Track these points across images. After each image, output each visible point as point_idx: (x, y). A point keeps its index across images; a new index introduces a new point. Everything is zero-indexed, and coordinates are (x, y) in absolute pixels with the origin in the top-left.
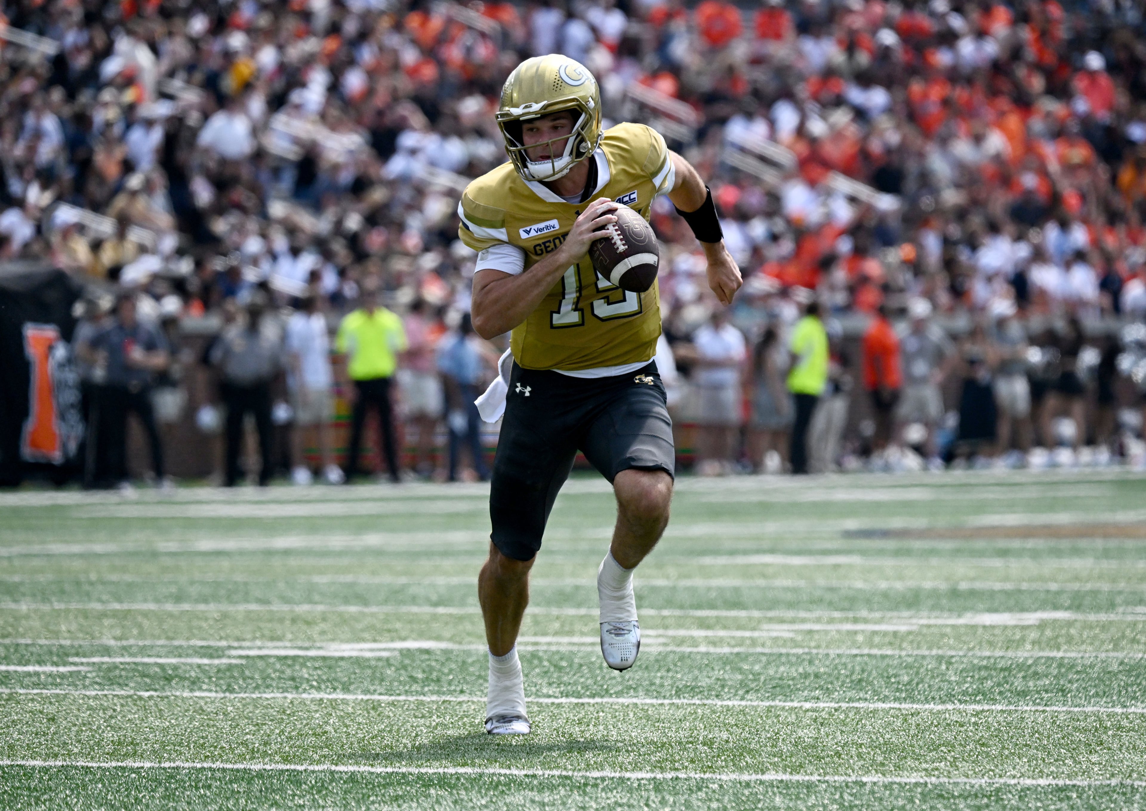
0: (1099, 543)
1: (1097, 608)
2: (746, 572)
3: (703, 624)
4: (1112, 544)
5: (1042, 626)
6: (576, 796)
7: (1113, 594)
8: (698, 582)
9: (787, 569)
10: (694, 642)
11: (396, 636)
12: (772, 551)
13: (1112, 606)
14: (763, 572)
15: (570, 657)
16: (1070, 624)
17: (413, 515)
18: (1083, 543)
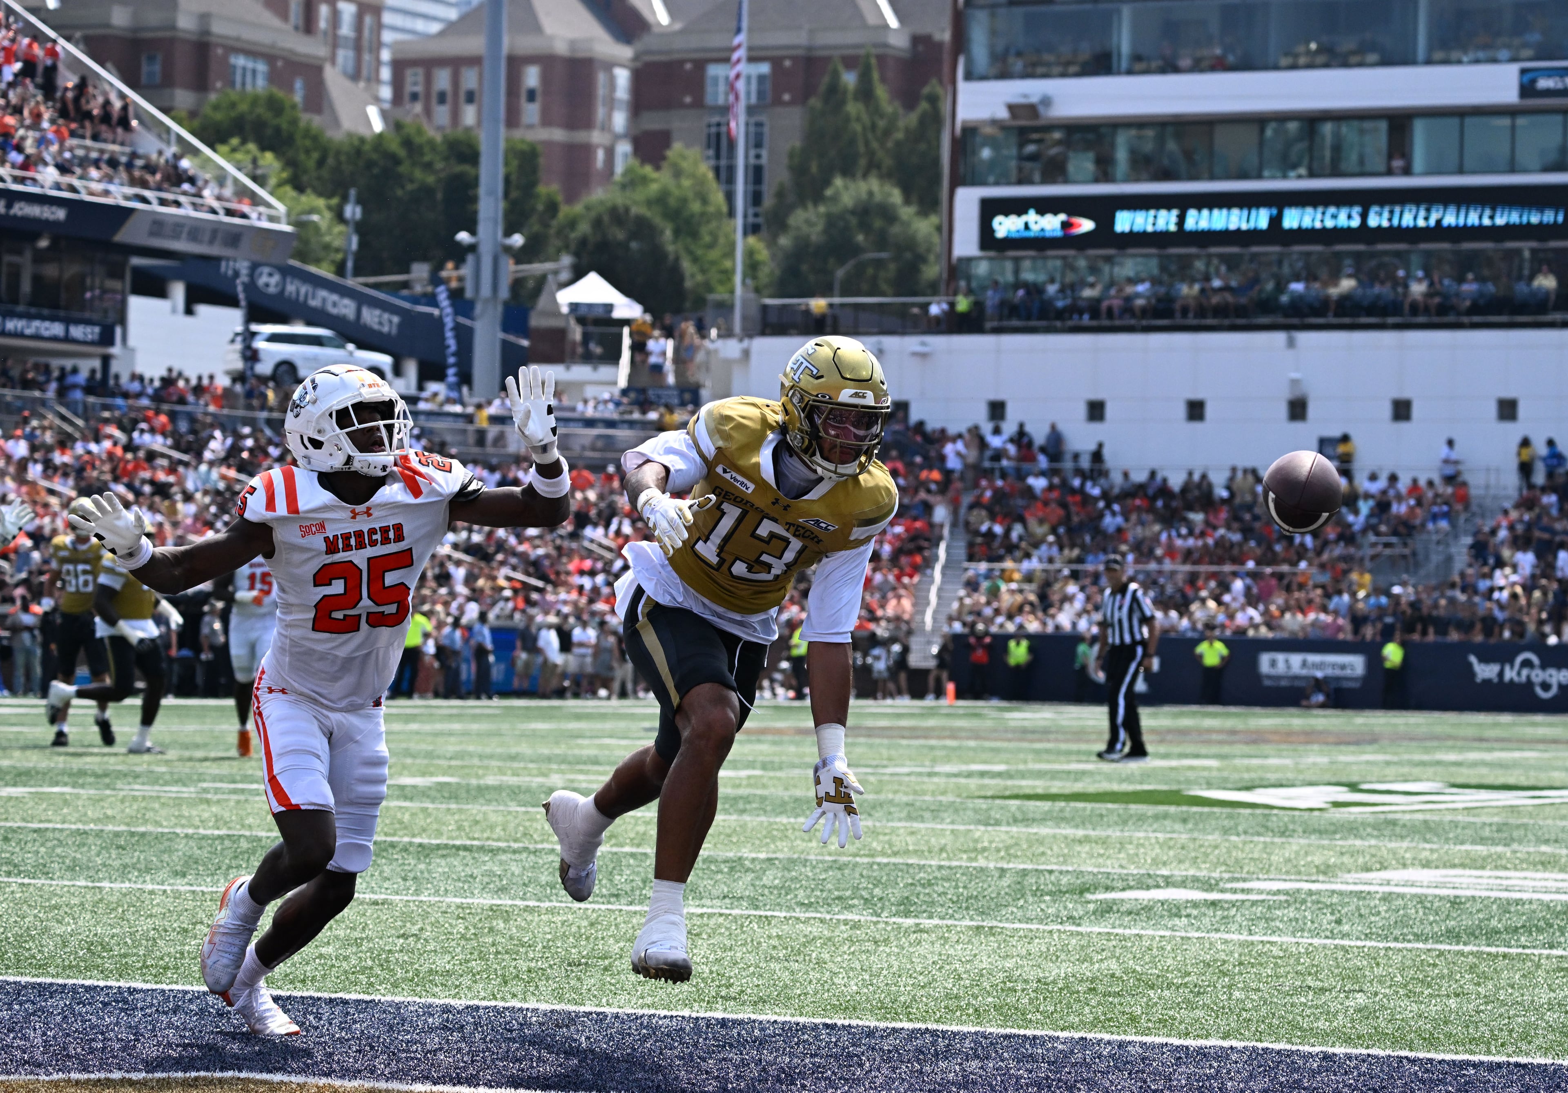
0: (770, 737)
1: (774, 769)
2: (601, 747)
3: (581, 772)
4: (777, 738)
5: (749, 777)
6: (532, 857)
7: (781, 763)
8: (577, 752)
9: (619, 746)
10: (580, 782)
11: (432, 774)
12: (611, 737)
13: (780, 768)
14: (607, 747)
15: (519, 787)
16: (762, 777)
17: (431, 715)
18: (763, 738)
